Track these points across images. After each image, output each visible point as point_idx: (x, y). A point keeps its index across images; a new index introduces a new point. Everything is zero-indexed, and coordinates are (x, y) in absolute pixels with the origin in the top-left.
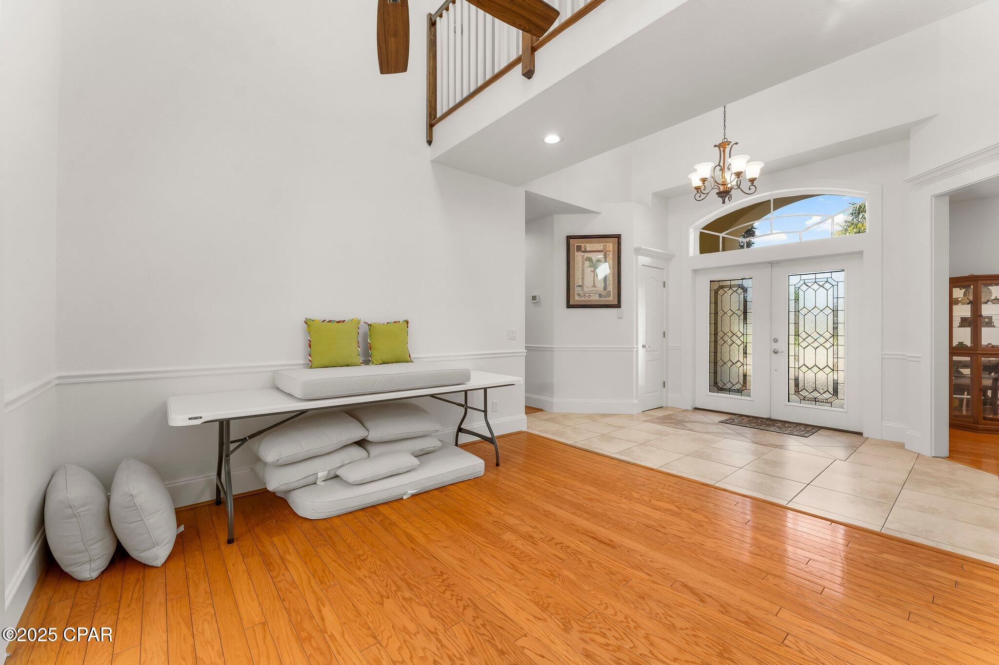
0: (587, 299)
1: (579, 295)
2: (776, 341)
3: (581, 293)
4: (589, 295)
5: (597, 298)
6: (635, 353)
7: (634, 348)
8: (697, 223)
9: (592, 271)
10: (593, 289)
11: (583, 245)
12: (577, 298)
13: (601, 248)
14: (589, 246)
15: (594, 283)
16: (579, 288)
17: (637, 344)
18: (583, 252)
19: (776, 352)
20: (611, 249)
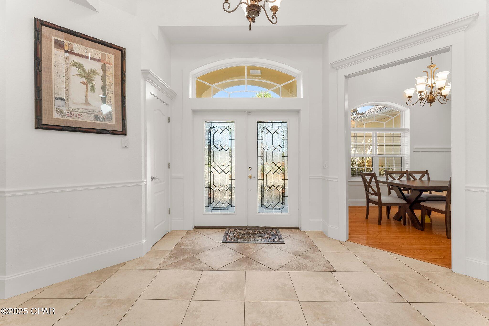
0: (75, 119)
1: (60, 111)
2: (250, 169)
3: (64, 109)
4: (79, 115)
5: (91, 119)
6: (143, 188)
7: (142, 182)
8: (196, 71)
9: (84, 83)
10: (85, 107)
11: (67, 42)
12: (56, 115)
13: (98, 56)
14: (78, 48)
15: (87, 99)
16: (61, 103)
17: (146, 177)
18: (66, 52)
19: (250, 178)
20: (112, 61)
